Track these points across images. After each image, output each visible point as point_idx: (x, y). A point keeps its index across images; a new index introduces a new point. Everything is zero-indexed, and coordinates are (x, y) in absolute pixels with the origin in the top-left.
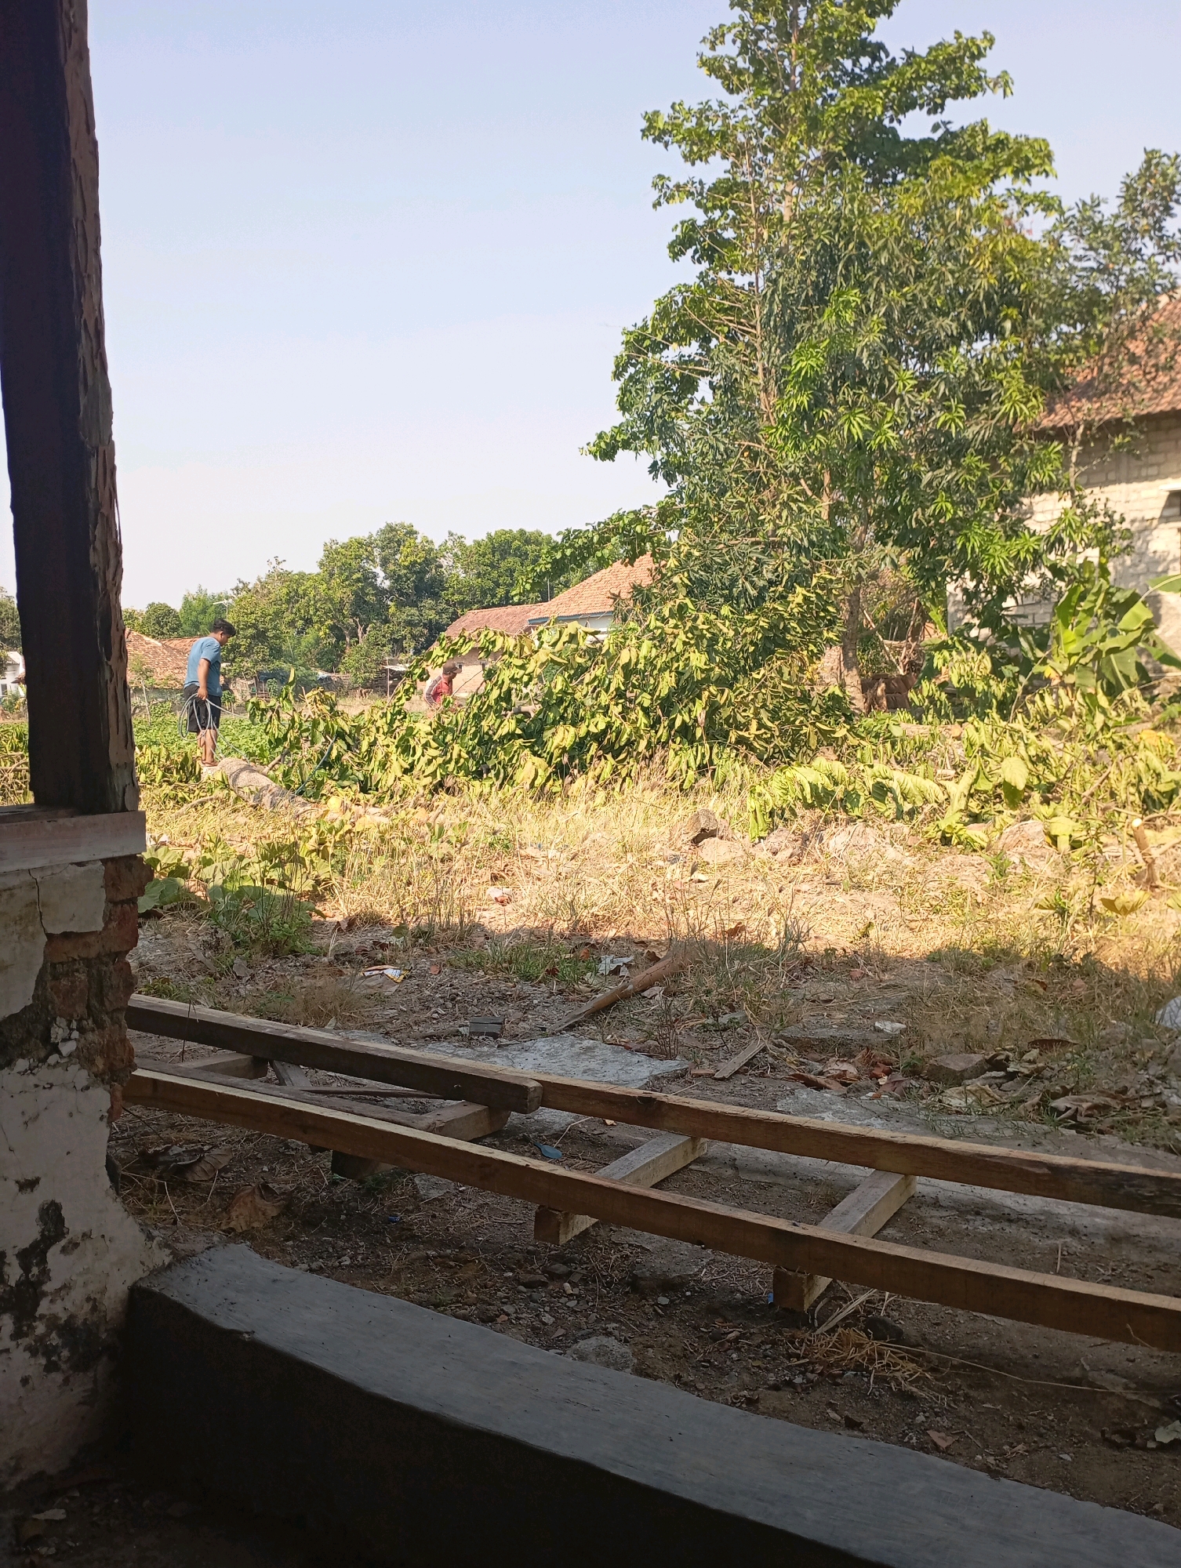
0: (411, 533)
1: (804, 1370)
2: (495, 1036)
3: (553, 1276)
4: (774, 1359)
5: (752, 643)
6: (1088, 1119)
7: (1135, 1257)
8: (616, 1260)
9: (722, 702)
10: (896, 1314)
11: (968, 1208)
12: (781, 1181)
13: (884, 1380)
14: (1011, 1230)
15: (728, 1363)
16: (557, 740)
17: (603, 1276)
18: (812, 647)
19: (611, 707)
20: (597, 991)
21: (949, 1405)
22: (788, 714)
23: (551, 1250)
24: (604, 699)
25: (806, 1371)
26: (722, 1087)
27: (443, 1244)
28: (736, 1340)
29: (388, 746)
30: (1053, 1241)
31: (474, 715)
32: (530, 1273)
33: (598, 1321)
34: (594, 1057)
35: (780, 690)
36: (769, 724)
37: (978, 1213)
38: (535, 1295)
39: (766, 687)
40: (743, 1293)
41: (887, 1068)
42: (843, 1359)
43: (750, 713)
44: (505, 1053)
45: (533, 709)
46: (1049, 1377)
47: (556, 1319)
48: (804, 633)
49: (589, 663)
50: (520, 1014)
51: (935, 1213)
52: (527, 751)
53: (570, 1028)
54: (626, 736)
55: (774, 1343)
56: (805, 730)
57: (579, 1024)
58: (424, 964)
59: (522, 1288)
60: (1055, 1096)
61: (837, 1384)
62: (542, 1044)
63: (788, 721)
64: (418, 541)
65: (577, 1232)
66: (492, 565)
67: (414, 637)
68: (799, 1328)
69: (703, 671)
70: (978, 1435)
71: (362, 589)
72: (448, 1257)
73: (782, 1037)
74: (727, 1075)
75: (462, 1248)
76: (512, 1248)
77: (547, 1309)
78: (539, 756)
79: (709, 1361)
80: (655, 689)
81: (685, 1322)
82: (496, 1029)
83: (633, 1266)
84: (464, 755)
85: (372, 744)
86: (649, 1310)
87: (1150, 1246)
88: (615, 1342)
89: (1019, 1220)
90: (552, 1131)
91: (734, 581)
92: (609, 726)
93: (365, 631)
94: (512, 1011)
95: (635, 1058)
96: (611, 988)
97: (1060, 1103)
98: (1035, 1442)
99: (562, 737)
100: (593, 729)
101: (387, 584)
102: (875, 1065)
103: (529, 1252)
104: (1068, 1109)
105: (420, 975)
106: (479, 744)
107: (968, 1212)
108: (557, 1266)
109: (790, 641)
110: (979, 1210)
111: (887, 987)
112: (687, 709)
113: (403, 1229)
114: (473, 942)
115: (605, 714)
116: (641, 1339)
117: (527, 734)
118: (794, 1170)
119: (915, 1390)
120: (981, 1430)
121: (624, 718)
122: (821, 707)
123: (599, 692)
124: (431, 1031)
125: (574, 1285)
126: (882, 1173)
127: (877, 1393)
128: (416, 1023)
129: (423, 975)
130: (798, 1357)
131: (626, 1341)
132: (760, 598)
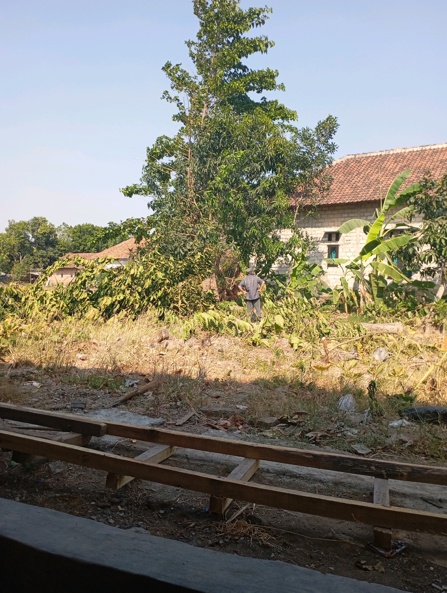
0: (45, 221)
1: (223, 537)
2: (82, 409)
3: (113, 503)
4: (210, 534)
5: (181, 272)
6: (320, 440)
7: (344, 490)
8: (141, 496)
9: (169, 292)
10: (258, 514)
11: (280, 473)
12: (206, 463)
13: (256, 540)
14: (297, 481)
15: (191, 536)
16: (104, 302)
17: (135, 503)
18: (202, 275)
19: (126, 291)
20: (125, 393)
21: (283, 549)
22: (193, 299)
23: (112, 492)
24: (123, 287)
25: (224, 538)
26: (179, 428)
27: (62, 491)
28: (194, 527)
29: (33, 300)
30: (314, 485)
31: (70, 291)
32: (103, 502)
33: (134, 521)
34: (126, 417)
35: (190, 289)
36: (186, 302)
37: (284, 475)
38: (105, 511)
39: (185, 288)
40: (195, 508)
41: (241, 422)
42: (238, 533)
43: (179, 297)
44: (87, 415)
45: (94, 290)
46: (320, 537)
47: (115, 521)
48: (200, 270)
49: (118, 274)
50: (92, 401)
51: (267, 475)
52: (91, 305)
53: (114, 406)
54: (131, 302)
55: (210, 527)
56: (199, 305)
57: (117, 405)
58: (50, 381)
59: (99, 509)
60: (307, 433)
61: (238, 543)
62: (103, 412)
63: (192, 302)
64: (48, 224)
65: (124, 484)
66: (79, 237)
67: (43, 262)
68: (219, 521)
69: (162, 280)
70: (296, 561)
71: (24, 241)
72: (65, 496)
73: (201, 410)
74: (181, 424)
75: (71, 493)
76: (94, 492)
77: (111, 517)
78: (96, 308)
79: (183, 536)
80: (143, 286)
81: (171, 520)
82: (83, 406)
83: (148, 498)
84: (65, 305)
85: (27, 299)
86: (156, 516)
87: (349, 486)
88: (143, 529)
89: (300, 477)
90: (110, 445)
91: (176, 248)
92: (125, 298)
93: (23, 258)
94: (89, 400)
95: (143, 417)
96: (131, 392)
97: (309, 435)
98: (318, 563)
99: (107, 301)
100: (118, 299)
101: (33, 240)
102: (237, 421)
103: (102, 494)
104: (312, 437)
105: (48, 386)
106: (71, 302)
107: (281, 474)
108: (114, 499)
109: (194, 272)
110: (284, 473)
111: (239, 393)
112: (155, 294)
113: (44, 485)
114: (71, 374)
115: (123, 293)
116: (153, 528)
117: (91, 299)
118: (211, 459)
119: (269, 544)
120: (297, 559)
121: (131, 295)
122: (204, 297)
123: (122, 285)
124: (54, 407)
125: (122, 507)
126: (248, 459)
127: (254, 546)
128: (47, 404)
129: (50, 386)
130: (220, 533)
131: (147, 529)
132: (185, 256)
